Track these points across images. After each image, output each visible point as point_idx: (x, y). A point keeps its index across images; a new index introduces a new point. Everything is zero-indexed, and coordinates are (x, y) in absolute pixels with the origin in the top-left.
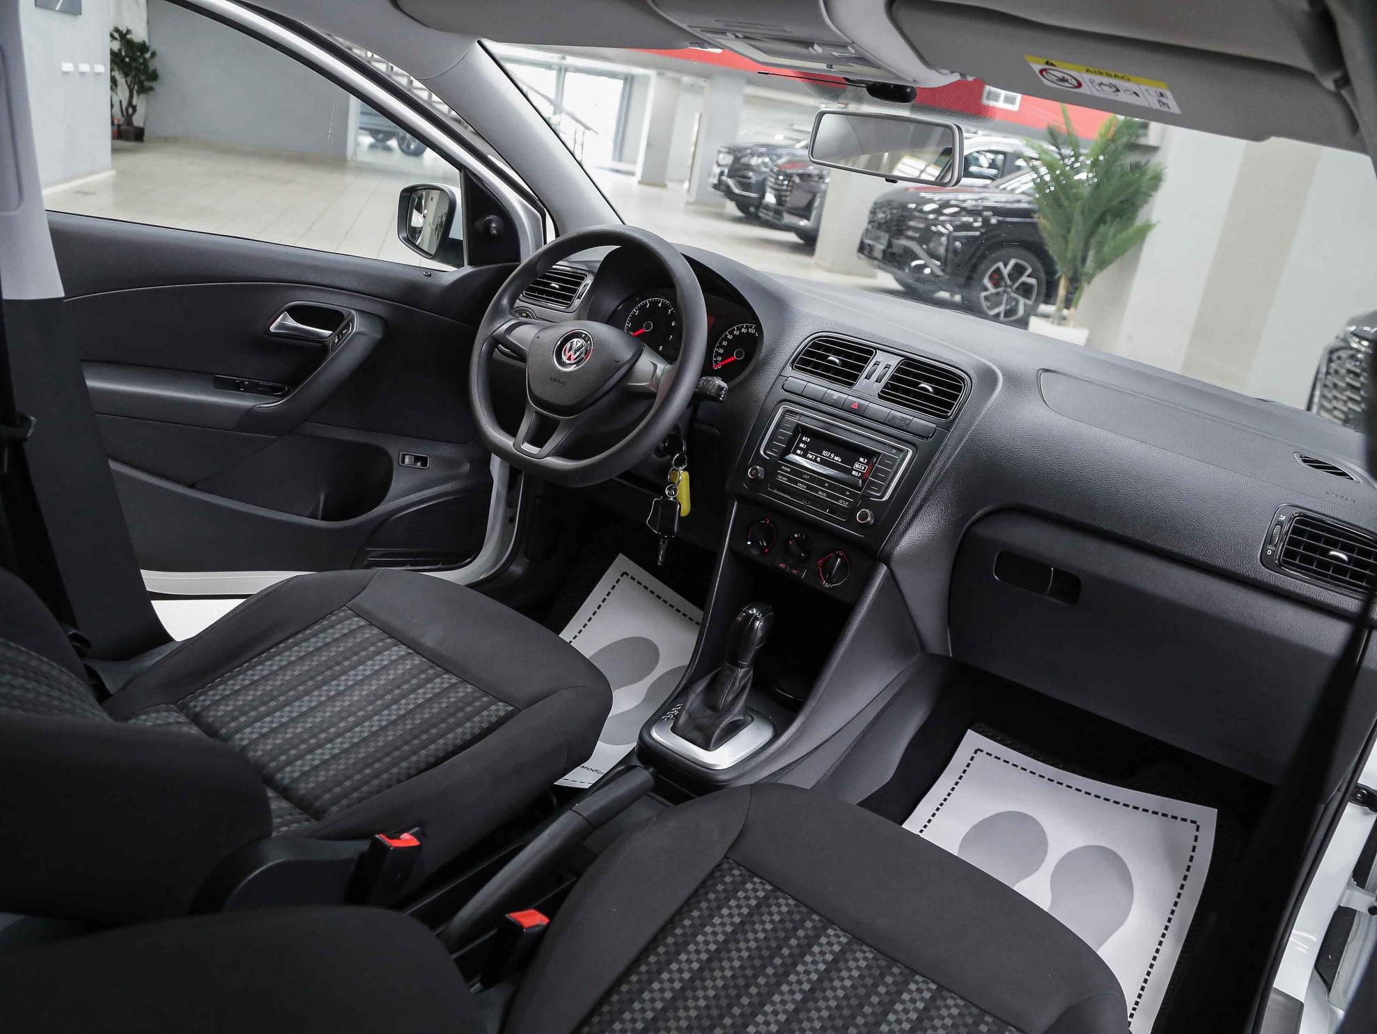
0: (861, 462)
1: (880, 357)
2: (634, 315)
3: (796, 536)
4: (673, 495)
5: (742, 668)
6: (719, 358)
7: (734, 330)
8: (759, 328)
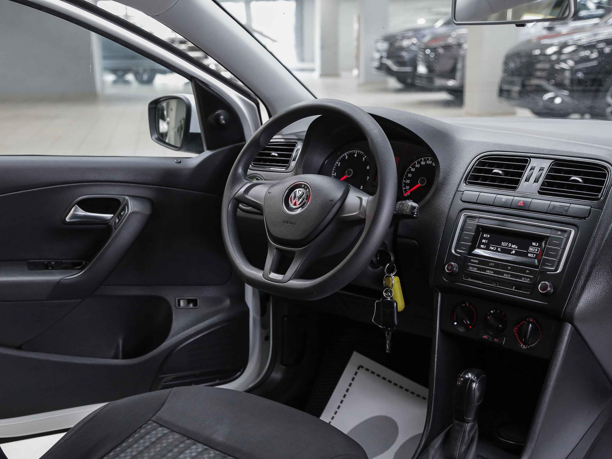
0: (533, 246)
1: (534, 163)
2: (337, 166)
3: (492, 312)
4: (389, 296)
5: (468, 423)
6: (408, 187)
7: (415, 164)
8: (435, 159)
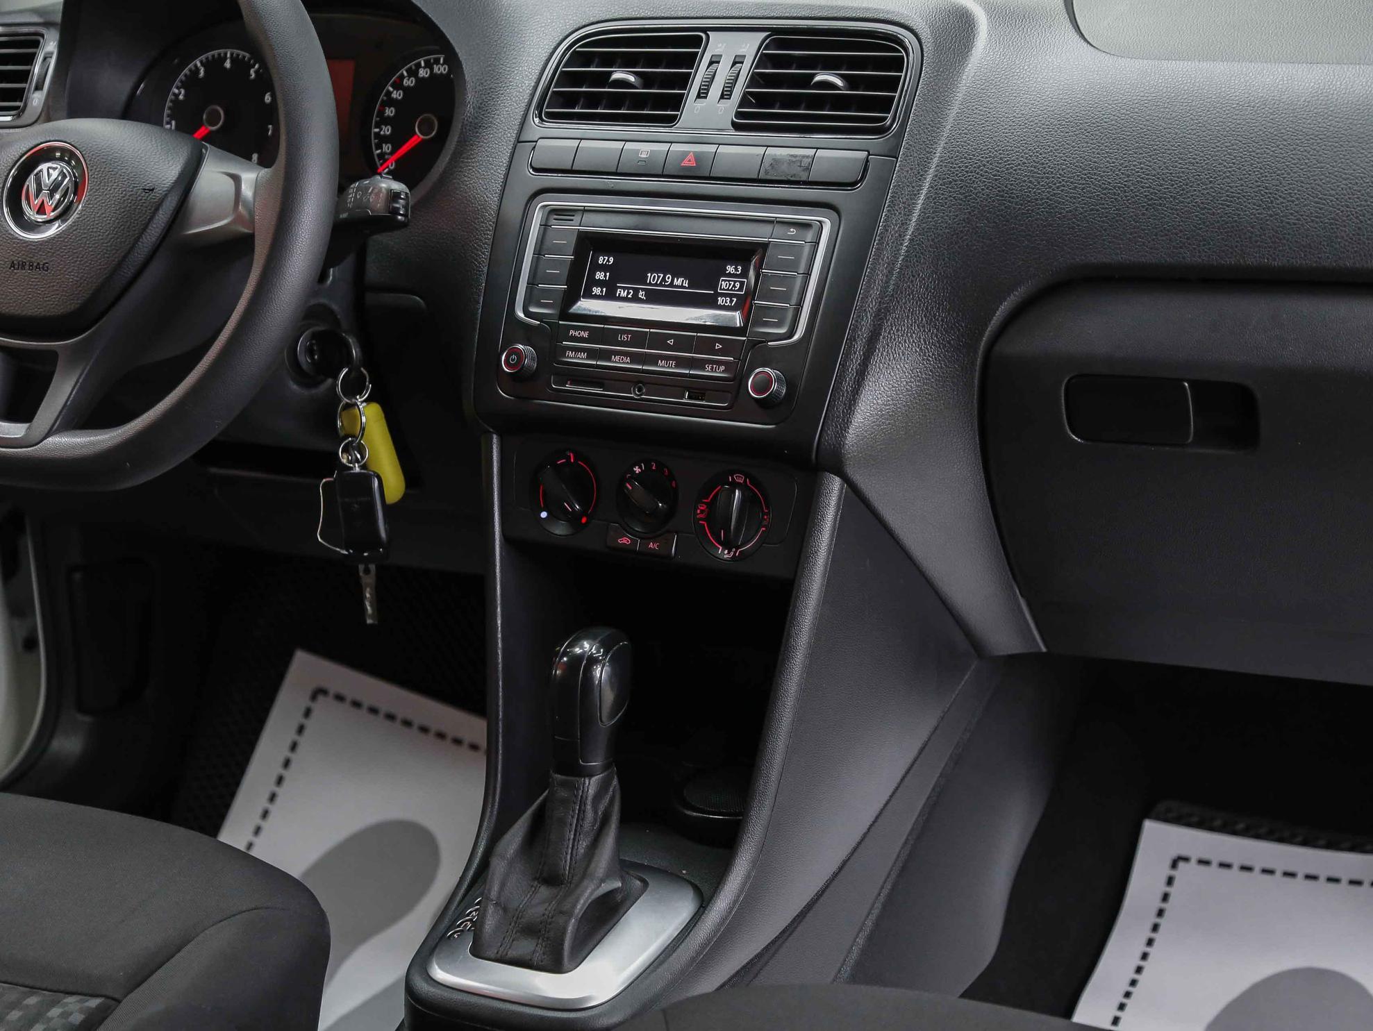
0: (730, 275)
1: (718, 44)
2: (176, 101)
3: (637, 470)
4: (357, 461)
5: (590, 776)
6: (387, 148)
7: (402, 77)
8: (453, 59)
